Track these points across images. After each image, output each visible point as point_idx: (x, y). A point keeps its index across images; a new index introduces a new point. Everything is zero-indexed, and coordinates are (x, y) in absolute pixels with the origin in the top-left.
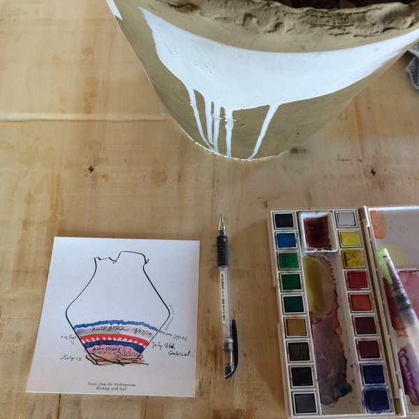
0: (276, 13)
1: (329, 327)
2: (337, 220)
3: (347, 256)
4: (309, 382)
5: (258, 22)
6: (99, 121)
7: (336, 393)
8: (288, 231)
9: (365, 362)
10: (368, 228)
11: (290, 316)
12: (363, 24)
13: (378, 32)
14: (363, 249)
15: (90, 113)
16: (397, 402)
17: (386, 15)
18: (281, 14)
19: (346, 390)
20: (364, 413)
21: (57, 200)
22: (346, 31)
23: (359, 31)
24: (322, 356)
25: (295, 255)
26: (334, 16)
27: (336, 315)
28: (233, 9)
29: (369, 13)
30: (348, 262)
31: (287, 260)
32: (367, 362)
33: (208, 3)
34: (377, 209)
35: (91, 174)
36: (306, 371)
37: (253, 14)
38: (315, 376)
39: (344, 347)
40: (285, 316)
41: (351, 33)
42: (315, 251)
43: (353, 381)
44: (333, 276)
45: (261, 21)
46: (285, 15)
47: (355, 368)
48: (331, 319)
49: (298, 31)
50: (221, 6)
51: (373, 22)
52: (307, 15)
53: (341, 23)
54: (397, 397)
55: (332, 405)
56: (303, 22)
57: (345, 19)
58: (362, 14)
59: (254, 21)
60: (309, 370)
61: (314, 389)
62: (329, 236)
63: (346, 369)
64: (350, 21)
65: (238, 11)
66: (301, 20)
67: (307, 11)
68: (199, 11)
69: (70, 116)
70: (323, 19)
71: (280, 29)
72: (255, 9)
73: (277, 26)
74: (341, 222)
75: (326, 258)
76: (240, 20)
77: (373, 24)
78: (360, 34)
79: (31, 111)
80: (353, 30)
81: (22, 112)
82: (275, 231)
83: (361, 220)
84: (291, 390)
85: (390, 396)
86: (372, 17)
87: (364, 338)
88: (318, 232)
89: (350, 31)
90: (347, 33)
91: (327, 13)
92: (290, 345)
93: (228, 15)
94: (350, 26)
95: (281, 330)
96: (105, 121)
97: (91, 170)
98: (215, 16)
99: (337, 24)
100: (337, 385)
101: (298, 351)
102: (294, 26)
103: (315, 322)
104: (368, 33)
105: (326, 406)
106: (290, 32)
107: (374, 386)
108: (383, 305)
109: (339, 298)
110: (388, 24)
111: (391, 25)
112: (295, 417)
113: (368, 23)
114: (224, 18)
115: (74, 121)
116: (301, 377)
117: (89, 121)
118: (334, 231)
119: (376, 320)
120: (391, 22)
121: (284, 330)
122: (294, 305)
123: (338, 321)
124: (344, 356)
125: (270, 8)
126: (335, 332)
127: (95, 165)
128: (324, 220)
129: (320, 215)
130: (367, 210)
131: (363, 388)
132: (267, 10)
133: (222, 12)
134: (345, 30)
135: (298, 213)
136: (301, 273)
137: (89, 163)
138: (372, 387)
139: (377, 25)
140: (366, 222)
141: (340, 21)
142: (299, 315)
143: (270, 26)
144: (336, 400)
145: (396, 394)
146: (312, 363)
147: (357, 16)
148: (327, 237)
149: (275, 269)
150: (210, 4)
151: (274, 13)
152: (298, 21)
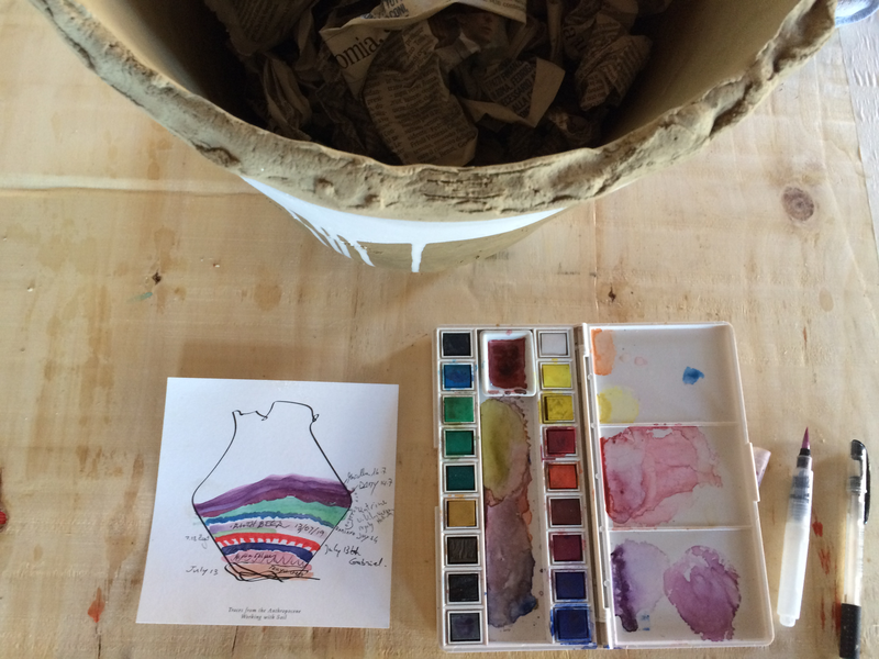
0: (366, 178)
1: (513, 511)
2: (540, 345)
3: (549, 402)
4: (472, 596)
5: (337, 192)
6: (173, 193)
7: (515, 611)
8: (461, 361)
9: (562, 566)
10: (587, 358)
11: (453, 496)
12: (517, 192)
13: (543, 203)
14: (574, 392)
15: (157, 178)
16: (601, 627)
17: (560, 172)
18: (375, 180)
19: (529, 605)
20: (551, 643)
21: (100, 330)
22: (487, 206)
23: (510, 203)
24: (499, 556)
25: (468, 402)
26: (469, 179)
27: (525, 493)
28: (294, 168)
29: (530, 172)
30: (550, 413)
31: (456, 409)
32: (562, 567)
33: (252, 154)
34: (604, 328)
35: (155, 288)
36: (470, 580)
37: (328, 179)
38: (483, 587)
39: (532, 542)
40: (446, 496)
41: (496, 208)
42: (501, 393)
43: (541, 593)
44: (526, 432)
45: (342, 191)
46: (382, 181)
47: (544, 573)
48: (517, 500)
49: (407, 204)
50: (275, 161)
51: (536, 187)
52: (421, 179)
53: (479, 193)
54: (601, 621)
55: (506, 627)
56: (414, 191)
57: (486, 184)
58: (518, 174)
59: (330, 191)
60: (474, 578)
61: (481, 607)
62: (526, 370)
63: (532, 575)
64: (496, 189)
65: (303, 171)
66: (411, 188)
67: (423, 171)
68: (240, 166)
69: (123, 184)
70: (447, 188)
71: (375, 205)
72: (331, 171)
73: (370, 199)
74: (546, 349)
75: (519, 404)
76: (309, 184)
77: (536, 191)
78: (512, 206)
79: (61, 173)
80: (500, 202)
81: (46, 173)
82: (441, 360)
83: (576, 344)
84: (446, 607)
85: (591, 618)
86: (535, 178)
87: (562, 530)
88: (509, 362)
89: (494, 205)
90: (490, 209)
91: (456, 174)
92: (451, 541)
93: (287, 175)
94: (493, 197)
95: (439, 517)
96: (182, 194)
97: (157, 279)
98: (268, 175)
99: (471, 195)
100: (517, 598)
101: (462, 550)
102: (399, 197)
103: (492, 503)
104: (527, 205)
105: (497, 630)
106: (392, 206)
107: (569, 603)
108: (596, 480)
109: (531, 467)
110: (562, 189)
111: (567, 192)
112: (449, 647)
113: (527, 189)
114: (283, 179)
115: (130, 192)
116: (463, 588)
117: (157, 193)
118: (534, 361)
119: (583, 504)
120: (568, 185)
121: (442, 518)
122: (460, 479)
123: (527, 502)
124: (531, 556)
125: (357, 171)
126: (522, 519)
127: (163, 272)
128: (521, 343)
129: (515, 335)
130: (588, 330)
131: (552, 605)
132: (350, 173)
133: (279, 171)
134: (485, 203)
135: (479, 332)
136: (477, 429)
137: (152, 268)
138: (566, 605)
139: (542, 192)
140: (584, 350)
141: (477, 189)
142: (467, 495)
143: (356, 198)
144: (513, 620)
145: (601, 615)
146: (481, 567)
147: (508, 177)
148: (523, 372)
149: (437, 424)
150: (257, 157)
151: (363, 178)
152: (405, 190)
